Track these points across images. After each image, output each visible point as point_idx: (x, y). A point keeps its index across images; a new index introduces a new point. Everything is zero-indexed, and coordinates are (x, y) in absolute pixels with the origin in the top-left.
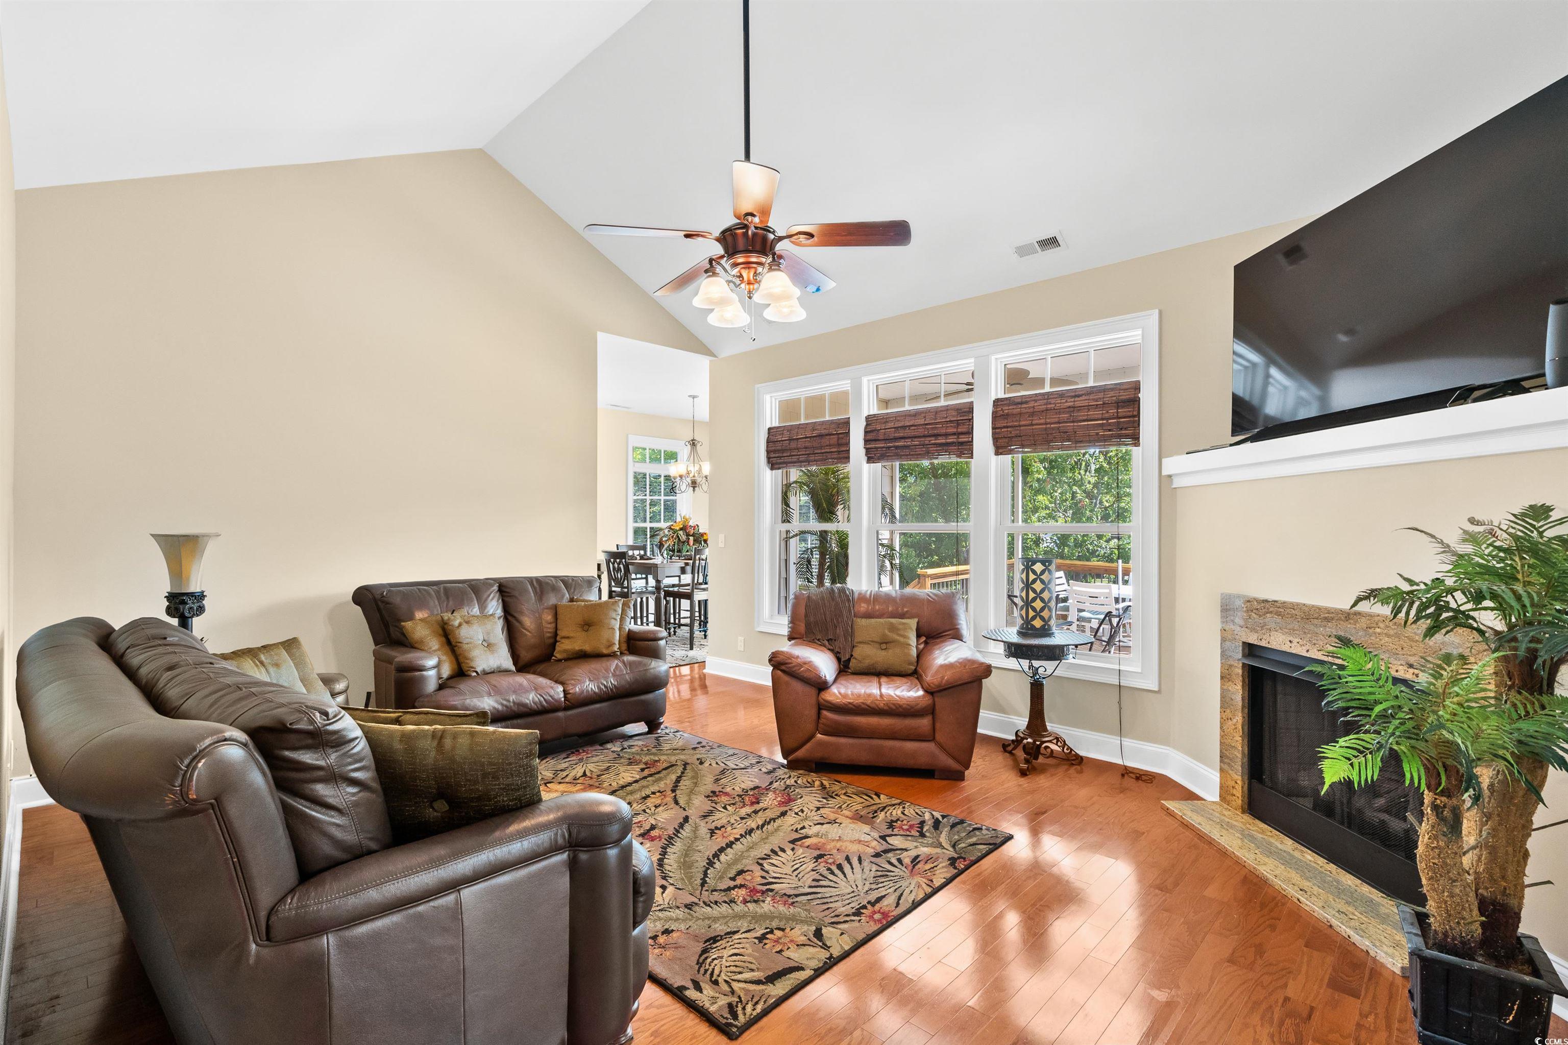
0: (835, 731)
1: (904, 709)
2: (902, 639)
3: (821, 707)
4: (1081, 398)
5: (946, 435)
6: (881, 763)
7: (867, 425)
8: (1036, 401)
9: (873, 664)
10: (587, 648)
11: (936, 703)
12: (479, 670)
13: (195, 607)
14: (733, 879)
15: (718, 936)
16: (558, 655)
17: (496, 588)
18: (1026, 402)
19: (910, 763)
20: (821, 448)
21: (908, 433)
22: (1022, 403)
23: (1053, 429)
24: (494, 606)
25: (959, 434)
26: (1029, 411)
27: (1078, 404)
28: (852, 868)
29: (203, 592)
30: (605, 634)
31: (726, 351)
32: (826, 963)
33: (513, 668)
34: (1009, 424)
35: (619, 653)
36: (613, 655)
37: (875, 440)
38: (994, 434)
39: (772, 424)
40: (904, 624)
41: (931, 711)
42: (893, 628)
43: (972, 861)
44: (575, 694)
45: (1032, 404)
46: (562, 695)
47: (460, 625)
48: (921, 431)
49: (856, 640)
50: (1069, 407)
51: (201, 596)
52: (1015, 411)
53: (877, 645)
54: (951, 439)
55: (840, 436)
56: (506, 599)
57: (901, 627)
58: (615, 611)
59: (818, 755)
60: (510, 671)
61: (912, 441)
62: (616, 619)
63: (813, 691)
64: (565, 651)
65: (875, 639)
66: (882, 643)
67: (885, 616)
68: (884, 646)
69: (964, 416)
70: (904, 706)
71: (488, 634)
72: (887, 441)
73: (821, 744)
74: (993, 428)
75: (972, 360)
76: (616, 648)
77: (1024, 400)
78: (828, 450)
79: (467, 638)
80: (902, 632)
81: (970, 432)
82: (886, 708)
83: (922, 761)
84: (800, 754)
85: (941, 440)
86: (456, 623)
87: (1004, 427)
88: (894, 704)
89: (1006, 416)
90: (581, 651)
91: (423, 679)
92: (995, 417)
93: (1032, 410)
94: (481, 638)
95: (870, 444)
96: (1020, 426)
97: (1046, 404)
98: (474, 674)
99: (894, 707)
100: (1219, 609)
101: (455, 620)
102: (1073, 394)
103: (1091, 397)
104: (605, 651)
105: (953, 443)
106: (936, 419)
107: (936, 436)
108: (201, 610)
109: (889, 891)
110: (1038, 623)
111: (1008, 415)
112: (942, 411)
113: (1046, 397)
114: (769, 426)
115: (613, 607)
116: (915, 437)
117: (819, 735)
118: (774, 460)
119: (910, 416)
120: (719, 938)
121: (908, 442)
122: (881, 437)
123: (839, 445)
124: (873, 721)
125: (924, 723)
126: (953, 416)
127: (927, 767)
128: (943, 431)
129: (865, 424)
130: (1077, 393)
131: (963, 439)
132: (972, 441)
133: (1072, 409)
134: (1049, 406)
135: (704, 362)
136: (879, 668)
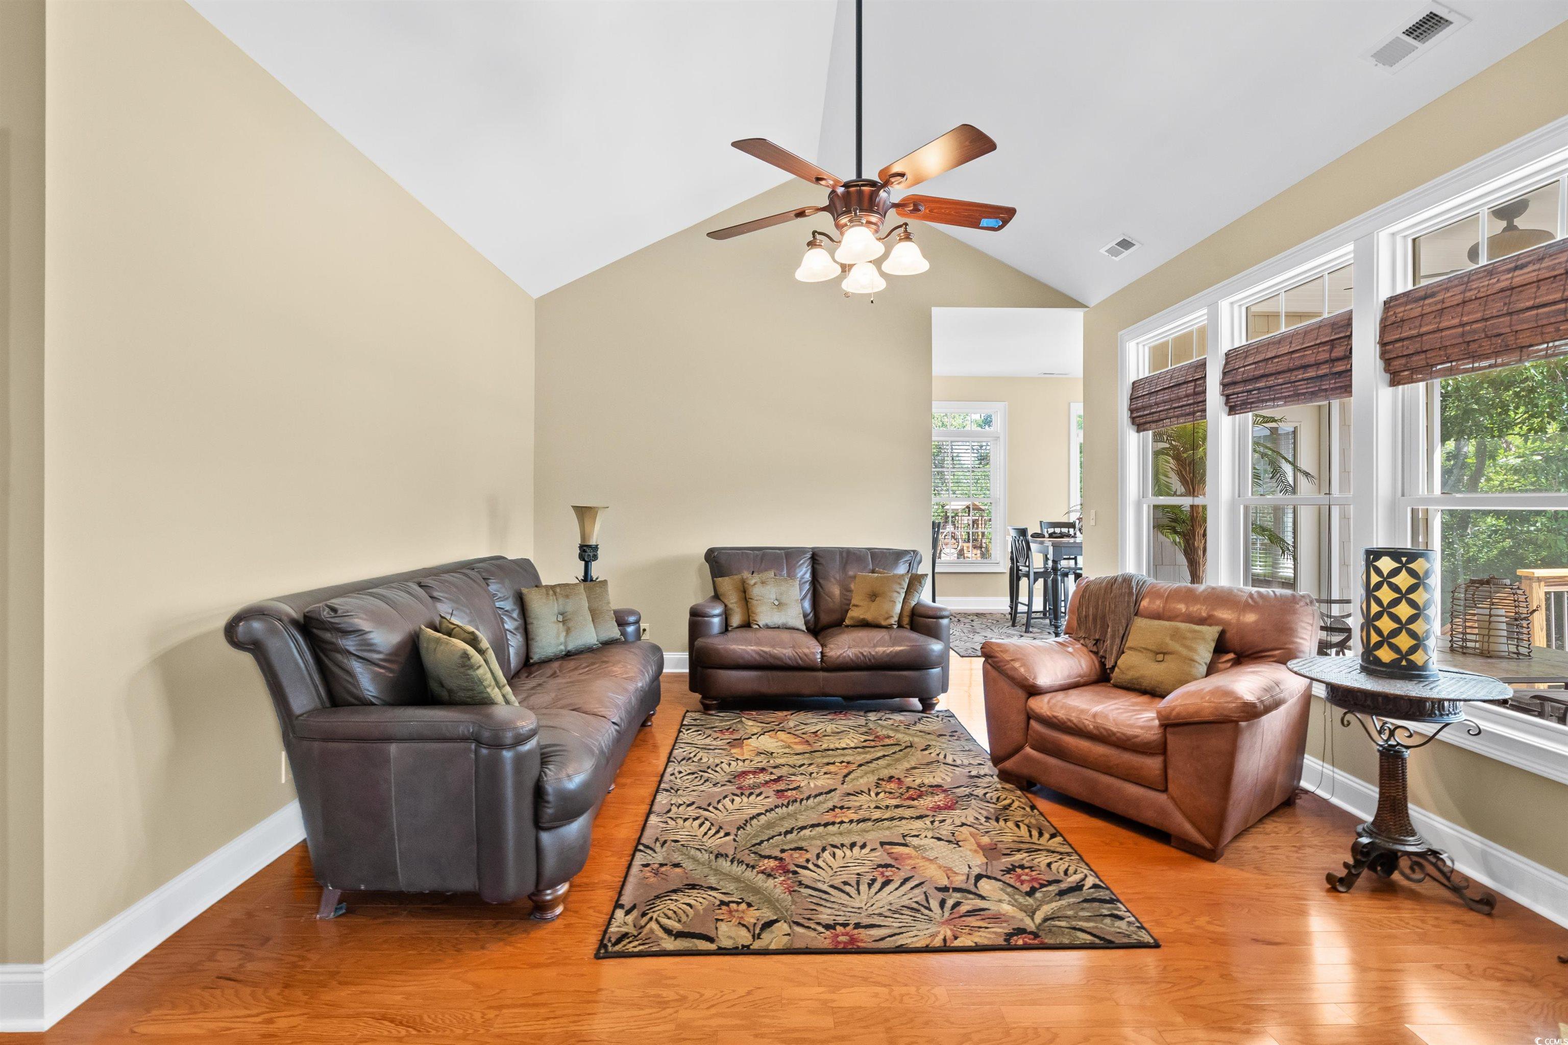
0: (1044, 747)
1: (1117, 738)
2: (1184, 652)
3: (1030, 716)
4: (1526, 270)
5: (1318, 364)
6: (1098, 802)
7: (1226, 364)
8: (1447, 289)
9: (1137, 679)
10: (869, 616)
11: (1168, 741)
12: (761, 624)
13: (591, 554)
14: (783, 851)
15: (698, 885)
16: (847, 622)
17: (809, 555)
18: (1433, 295)
19: (1132, 813)
21: (1271, 368)
22: (1425, 297)
23: (1475, 332)
24: (804, 572)
25: (1333, 361)
26: (1434, 308)
27: (1517, 281)
28: (897, 889)
29: (597, 545)
30: (886, 606)
31: (1095, 298)
32: (737, 948)
33: (804, 628)
34: (1404, 335)
35: (895, 627)
36: (888, 627)
37: (1234, 383)
38: (1383, 355)
39: (1138, 376)
40: (1195, 631)
41: (1160, 748)
42: (1176, 635)
43: (1042, 943)
44: (831, 657)
45: (1439, 297)
46: (819, 656)
47: (755, 584)
48: (1284, 363)
49: (1127, 645)
50: (1502, 290)
51: (596, 548)
52: (1414, 313)
53: (1151, 655)
54: (1324, 370)
56: (815, 566)
57: (1189, 635)
58: (900, 584)
59: (1026, 771)
60: (798, 629)
61: (1276, 378)
62: (899, 593)
63: (1021, 694)
64: (852, 618)
65: (1150, 647)
66: (1158, 653)
67: (1179, 618)
68: (1160, 657)
69: (1338, 333)
70: (1119, 735)
71: (781, 594)
72: (1247, 383)
73: (1028, 758)
74: (1382, 345)
75: (1350, 247)
76: (894, 620)
77: (1429, 292)
78: (1186, 403)
79: (758, 596)
80: (1188, 643)
81: (1348, 356)
82: (1095, 732)
83: (1148, 816)
84: (1008, 764)
85: (1311, 373)
86: (752, 582)
87: (1397, 341)
88: (1105, 729)
89: (1401, 323)
90: (863, 620)
91: (709, 624)
92: (1385, 327)
93: (1439, 307)
94: (773, 596)
95: (1228, 390)
96: (1421, 335)
97: (1464, 292)
98: (757, 626)
99: (1105, 733)
101: (751, 579)
102: (1513, 265)
104: (884, 623)
105: (1325, 375)
106: (1303, 343)
107: (1305, 367)
108: (595, 557)
109: (894, 924)
110: (1386, 655)
111: (1403, 321)
112: (1312, 330)
113: (1466, 279)
114: (1133, 378)
115: (899, 581)
116: (1279, 373)
117: (1028, 750)
118: (1138, 421)
119: (1274, 343)
120: (698, 887)
121: (1271, 381)
122: (1239, 378)
123: (1195, 394)
124: (1084, 744)
125: (1153, 764)
127: (1155, 826)
128: (1312, 360)
129: (1224, 362)
130: (1519, 263)
131: (1338, 368)
132: (1351, 370)
133: (1508, 293)
134: (1468, 294)
135: (1078, 315)
136: (1145, 684)
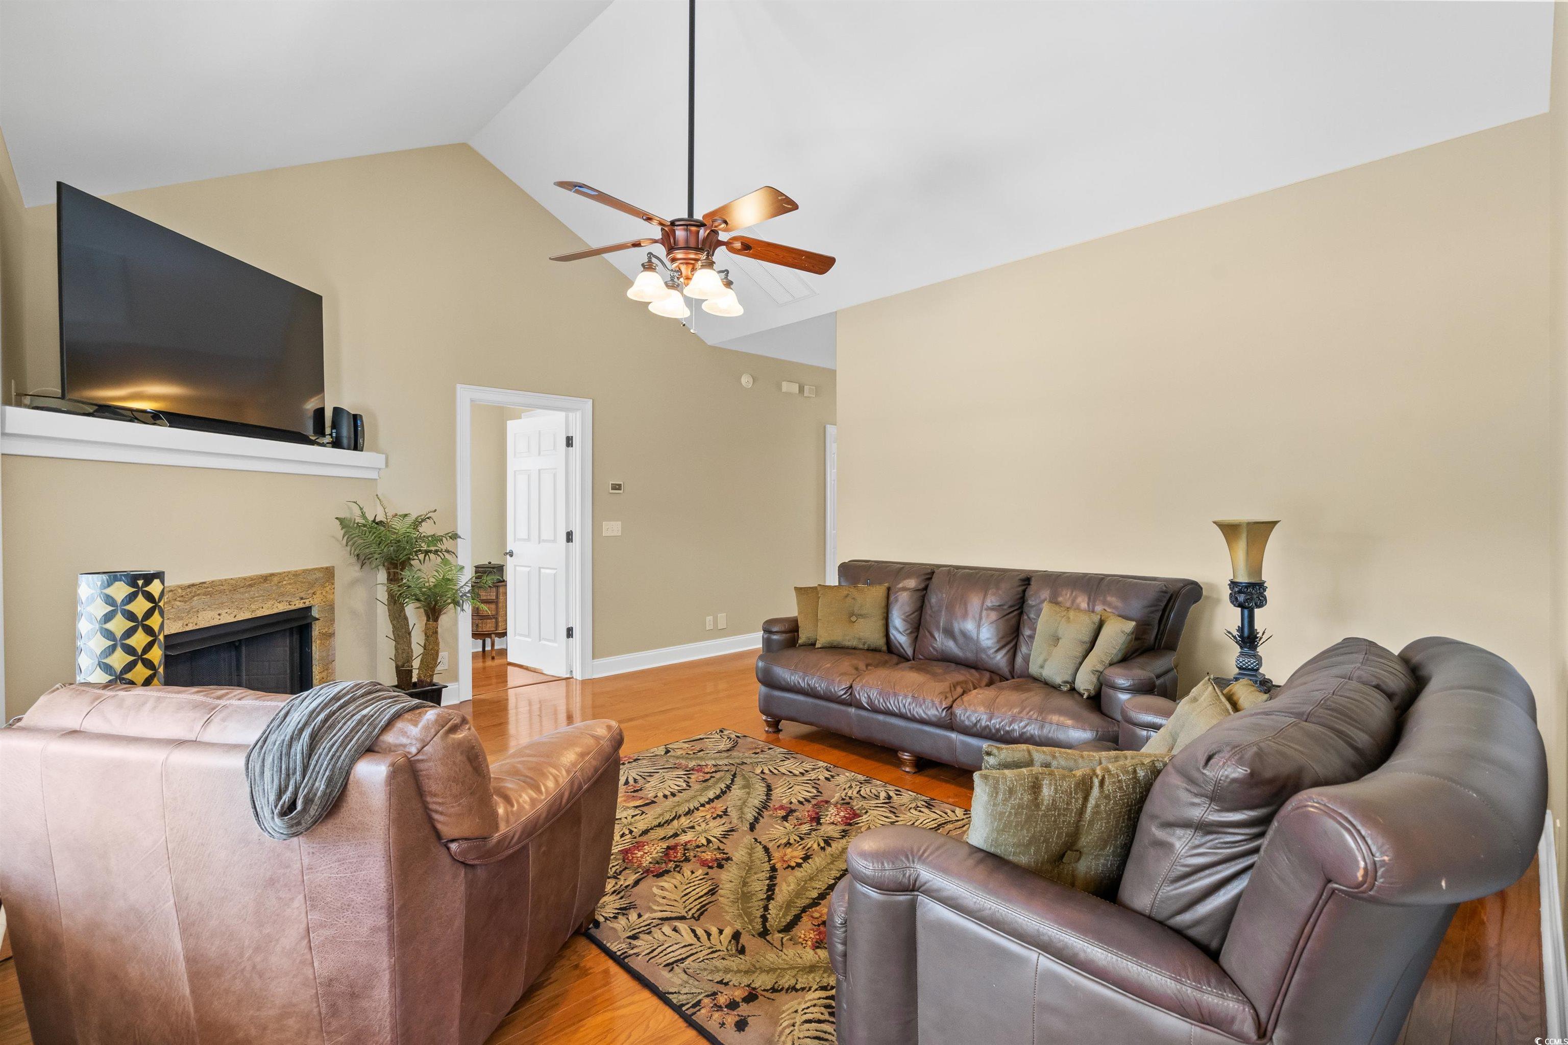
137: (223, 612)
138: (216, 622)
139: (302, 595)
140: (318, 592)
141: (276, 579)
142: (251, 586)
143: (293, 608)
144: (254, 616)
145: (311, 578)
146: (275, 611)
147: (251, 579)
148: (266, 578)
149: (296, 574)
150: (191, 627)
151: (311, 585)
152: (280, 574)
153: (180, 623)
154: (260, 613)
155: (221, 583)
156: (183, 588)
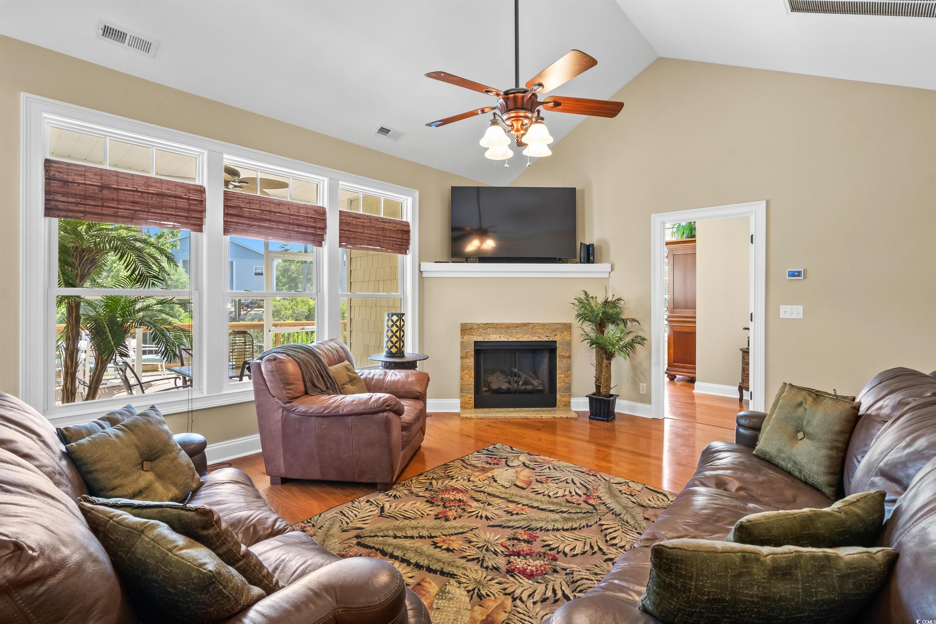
4: (386, 224)
5: (307, 227)
18: (359, 218)
20: (161, 208)
22: (356, 218)
25: (316, 228)
26: (361, 224)
34: (349, 229)
37: (238, 216)
42: (348, 369)
52: (354, 222)
54: (310, 230)
55: (191, 202)
57: (350, 367)
66: (350, 381)
68: (352, 383)
69: (319, 216)
74: (340, 230)
78: (174, 213)
80: (353, 371)
85: (302, 230)
87: (346, 230)
89: (348, 224)
93: (363, 224)
96: (357, 232)
100: (460, 329)
103: (391, 225)
105: (310, 233)
106: (299, 213)
107: (298, 225)
114: (44, 156)
116: (279, 222)
121: (271, 225)
126: (313, 214)
128: (304, 223)
131: (319, 232)
133: (383, 229)
134: (372, 224)
137: (502, 336)
138: (498, 340)
139: (547, 335)
140: (559, 335)
141: (531, 326)
142: (517, 327)
143: (541, 340)
144: (518, 340)
145: (553, 327)
146: (530, 340)
147: (517, 324)
148: (525, 325)
149: (543, 325)
150: (486, 340)
151: (554, 331)
152: (534, 323)
153: (482, 338)
154: (521, 340)
155: (501, 324)
156: (483, 324)
